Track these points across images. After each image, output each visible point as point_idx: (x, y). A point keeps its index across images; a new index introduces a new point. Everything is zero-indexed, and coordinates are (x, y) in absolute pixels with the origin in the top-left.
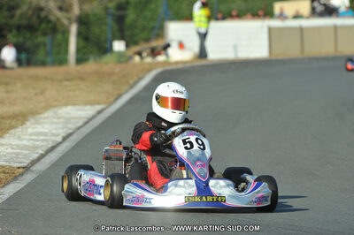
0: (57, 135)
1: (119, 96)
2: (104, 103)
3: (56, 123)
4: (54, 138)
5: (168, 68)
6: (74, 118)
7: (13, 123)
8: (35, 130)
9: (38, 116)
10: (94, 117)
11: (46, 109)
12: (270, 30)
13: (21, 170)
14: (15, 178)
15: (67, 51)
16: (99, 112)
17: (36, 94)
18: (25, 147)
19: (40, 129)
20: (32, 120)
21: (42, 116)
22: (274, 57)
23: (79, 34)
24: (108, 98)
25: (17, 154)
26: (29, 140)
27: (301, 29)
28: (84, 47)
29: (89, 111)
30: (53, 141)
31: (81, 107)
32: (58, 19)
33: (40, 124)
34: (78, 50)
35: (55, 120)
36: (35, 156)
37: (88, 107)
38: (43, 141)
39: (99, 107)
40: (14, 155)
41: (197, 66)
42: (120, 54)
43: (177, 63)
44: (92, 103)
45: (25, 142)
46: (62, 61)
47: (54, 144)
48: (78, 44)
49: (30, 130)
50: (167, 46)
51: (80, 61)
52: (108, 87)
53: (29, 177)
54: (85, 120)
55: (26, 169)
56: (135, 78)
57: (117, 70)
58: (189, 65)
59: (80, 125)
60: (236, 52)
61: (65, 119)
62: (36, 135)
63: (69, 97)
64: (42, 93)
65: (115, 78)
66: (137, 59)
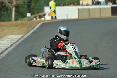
0: (8, 45)
1: (29, 32)
2: (24, 34)
3: (8, 41)
4: (7, 46)
5: (45, 22)
6: (14, 39)
9: (2, 38)
10: (20, 38)
11: (5, 36)
12: (78, 9)
15: (11, 16)
16: (22, 37)
17: (1, 31)
19: (2, 42)
21: (3, 38)
22: (80, 18)
23: (15, 11)
24: (25, 32)
27: (89, 9)
28: (17, 16)
29: (19, 36)
31: (16, 35)
32: (9, 6)
33: (2, 41)
34: (15, 16)
35: (8, 40)
36: (1, 51)
37: (18, 35)
38: (3, 46)
39: (22, 35)
41: (55, 21)
42: (29, 18)
43: (48, 20)
44: (20, 34)
46: (10, 20)
47: (7, 48)
48: (15, 14)
50: (45, 15)
51: (16, 20)
52: (25, 29)
54: (18, 39)
56: (34, 26)
57: (28, 23)
59: (16, 41)
60: (67, 17)
61: (11, 39)
62: (1, 45)
63: (12, 32)
64: (3, 30)
65: (27, 25)
66: (35, 19)
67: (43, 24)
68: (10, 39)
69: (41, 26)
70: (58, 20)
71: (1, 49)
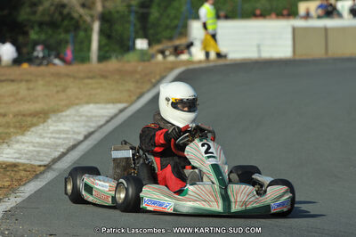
0: (79, 133)
1: (141, 95)
2: (126, 102)
3: (77, 121)
4: (75, 136)
5: (191, 67)
6: (96, 116)
7: (35, 120)
8: (56, 128)
9: (59, 114)
10: (116, 115)
11: (68, 106)
12: (294, 30)
13: (42, 168)
14: (36, 176)
15: (89, 48)
16: (121, 111)
17: (58, 92)
18: (46, 145)
19: (61, 127)
20: (54, 118)
21: (64, 114)
22: (297, 58)
23: (101, 32)
24: (130, 96)
25: (38, 152)
26: (50, 138)
27: (326, 29)
28: (106, 45)
29: (111, 109)
30: (75, 139)
31: (103, 106)
32: (81, 16)
33: (61, 121)
34: (100, 47)
35: (77, 118)
36: (57, 154)
37: (110, 106)
38: (64, 139)
39: (121, 106)
40: (35, 153)
41: (221, 65)
42: (142, 52)
43: (200, 62)
44: (114, 102)
45: (47, 140)
46: (82, 57)
47: (76, 142)
48: (100, 42)
49: (52, 128)
50: (190, 45)
51: (102, 58)
52: (131, 85)
53: (50, 176)
54: (108, 119)
55: (48, 167)
56: (158, 77)
57: (140, 68)
58: (212, 64)
59: (102, 123)
60: (259, 51)
61: (87, 116)
62: (57, 133)
63: (90, 95)
64: (64, 90)
65: (138, 76)
66: (160, 57)
67: (184, 72)
70: (231, 60)
71: (58, 146)
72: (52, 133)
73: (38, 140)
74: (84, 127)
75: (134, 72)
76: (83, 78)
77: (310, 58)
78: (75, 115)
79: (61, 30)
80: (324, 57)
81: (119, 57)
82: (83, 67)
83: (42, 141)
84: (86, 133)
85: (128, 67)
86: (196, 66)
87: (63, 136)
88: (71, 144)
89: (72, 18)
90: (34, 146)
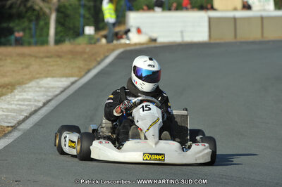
0: (39, 101)
1: (89, 71)
2: (77, 76)
3: (38, 92)
4: (36, 104)
5: (128, 48)
6: (53, 88)
7: (4, 90)
8: (21, 97)
9: (24, 86)
10: (69, 87)
11: (31, 79)
12: (210, 19)
13: (10, 129)
14: (5, 135)
15: (48, 35)
16: (73, 83)
17: (23, 68)
18: (13, 111)
19: (25, 96)
20: (19, 89)
21: (27, 85)
22: (212, 41)
23: (58, 22)
24: (80, 72)
25: (7, 116)
26: (16, 105)
27: (235, 19)
28: (61, 31)
29: (65, 82)
30: (36, 106)
31: (58, 79)
32: (41, 9)
33: (25, 92)
34: (57, 33)
35: (38, 89)
36: (21, 118)
37: (64, 79)
38: (27, 105)
39: (73, 79)
40: (4, 117)
41: (152, 47)
42: (90, 37)
43: (135, 44)
44: (67, 76)
45: (13, 107)
46: (44, 42)
47: (36, 108)
48: (56, 28)
49: (17, 97)
50: (128, 31)
51: (58, 42)
52: (81, 63)
53: (16, 135)
54: (62, 89)
55: (14, 128)
56: (102, 57)
57: (88, 50)
58: (145, 46)
59: (57, 93)
60: (182, 36)
61: (45, 88)
62: (22, 101)
63: (49, 70)
64: (27, 67)
65: (86, 56)
66: (104, 41)
67: (123, 53)
68: (43, 89)
69: (119, 58)
70: (161, 43)
71: (22, 111)
72: (18, 101)
73: (7, 106)
74: (43, 96)
75: (83, 52)
76: (42, 58)
77: (222, 41)
78: (36, 87)
79: (25, 20)
80: (233, 40)
81: (72, 41)
82: (43, 49)
83: (10, 107)
84: (44, 101)
85: (79, 49)
86: (133, 48)
87: (26, 103)
88: (33, 109)
89: (34, 10)
90: (3, 111)
